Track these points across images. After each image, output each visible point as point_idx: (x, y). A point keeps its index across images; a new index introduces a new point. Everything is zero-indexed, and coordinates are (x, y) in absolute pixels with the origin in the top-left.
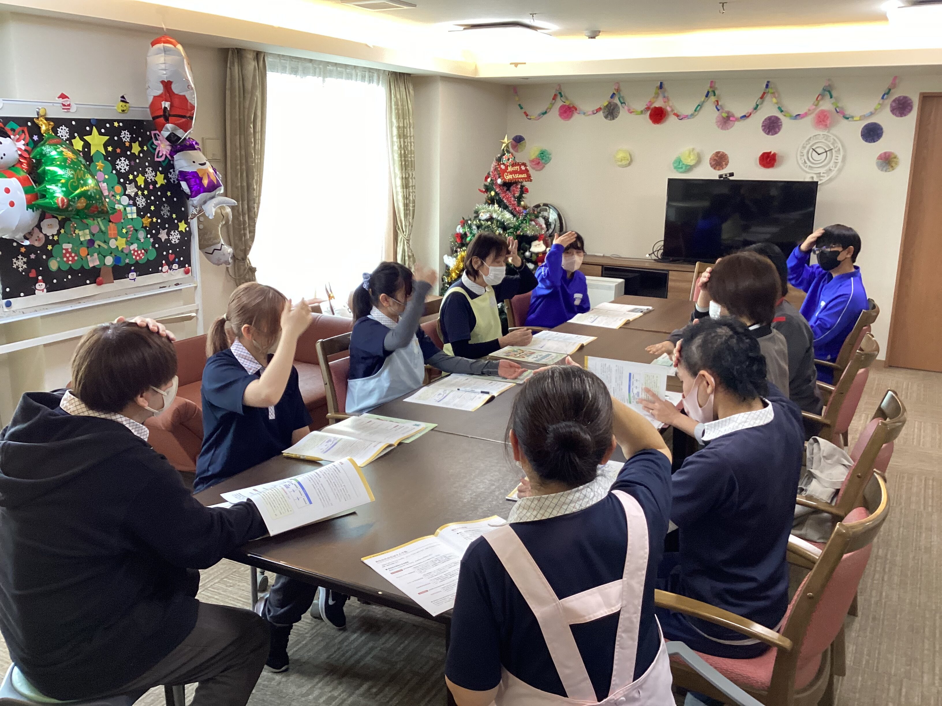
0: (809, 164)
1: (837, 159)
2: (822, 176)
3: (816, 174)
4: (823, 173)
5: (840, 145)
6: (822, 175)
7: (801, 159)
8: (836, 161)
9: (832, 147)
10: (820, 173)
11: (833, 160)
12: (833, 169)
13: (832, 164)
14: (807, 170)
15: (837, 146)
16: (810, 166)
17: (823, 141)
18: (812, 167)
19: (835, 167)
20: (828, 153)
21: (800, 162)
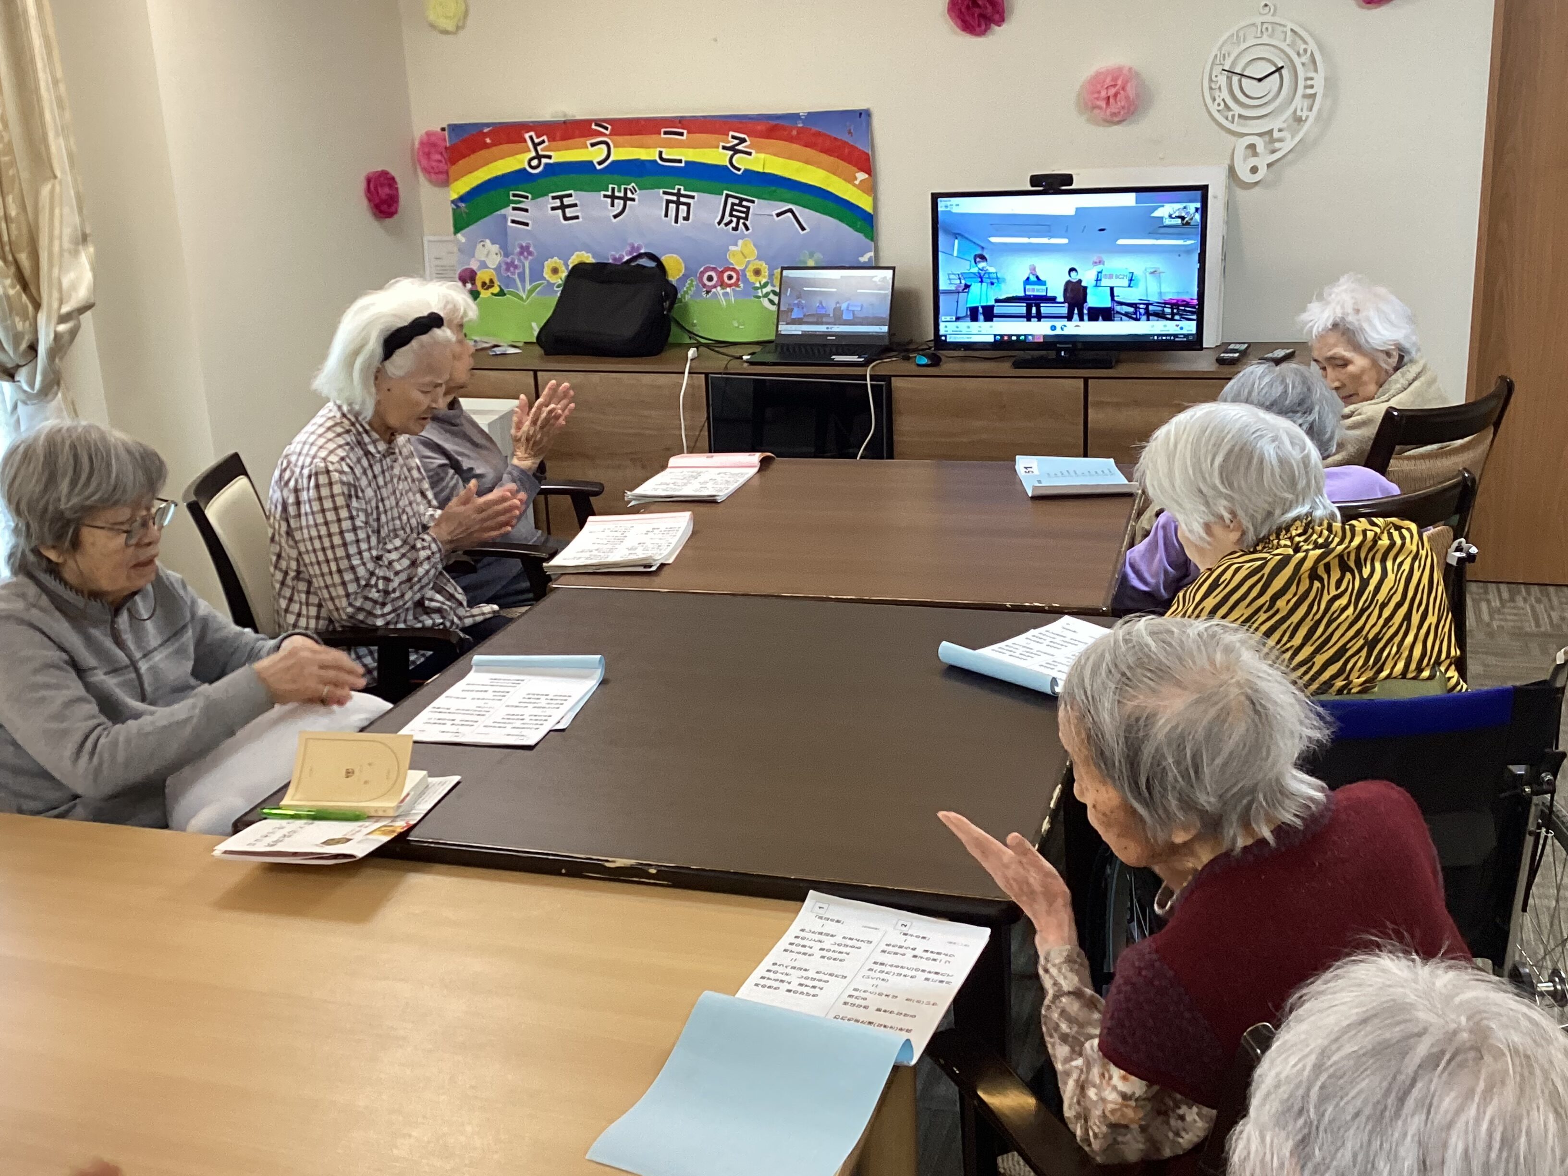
0: (1237, 110)
1: (1312, 87)
2: (1280, 140)
3: (1260, 135)
4: (1280, 130)
5: (1312, 46)
6: (1276, 135)
7: (1214, 100)
8: (1310, 91)
9: (1293, 55)
10: (1270, 132)
11: (1300, 91)
12: (1304, 114)
13: (1298, 101)
14: (1234, 127)
15: (1305, 51)
16: (1240, 116)
17: (1265, 39)
18: (1246, 118)
19: (1310, 109)
20: (1284, 71)
21: (1213, 108)
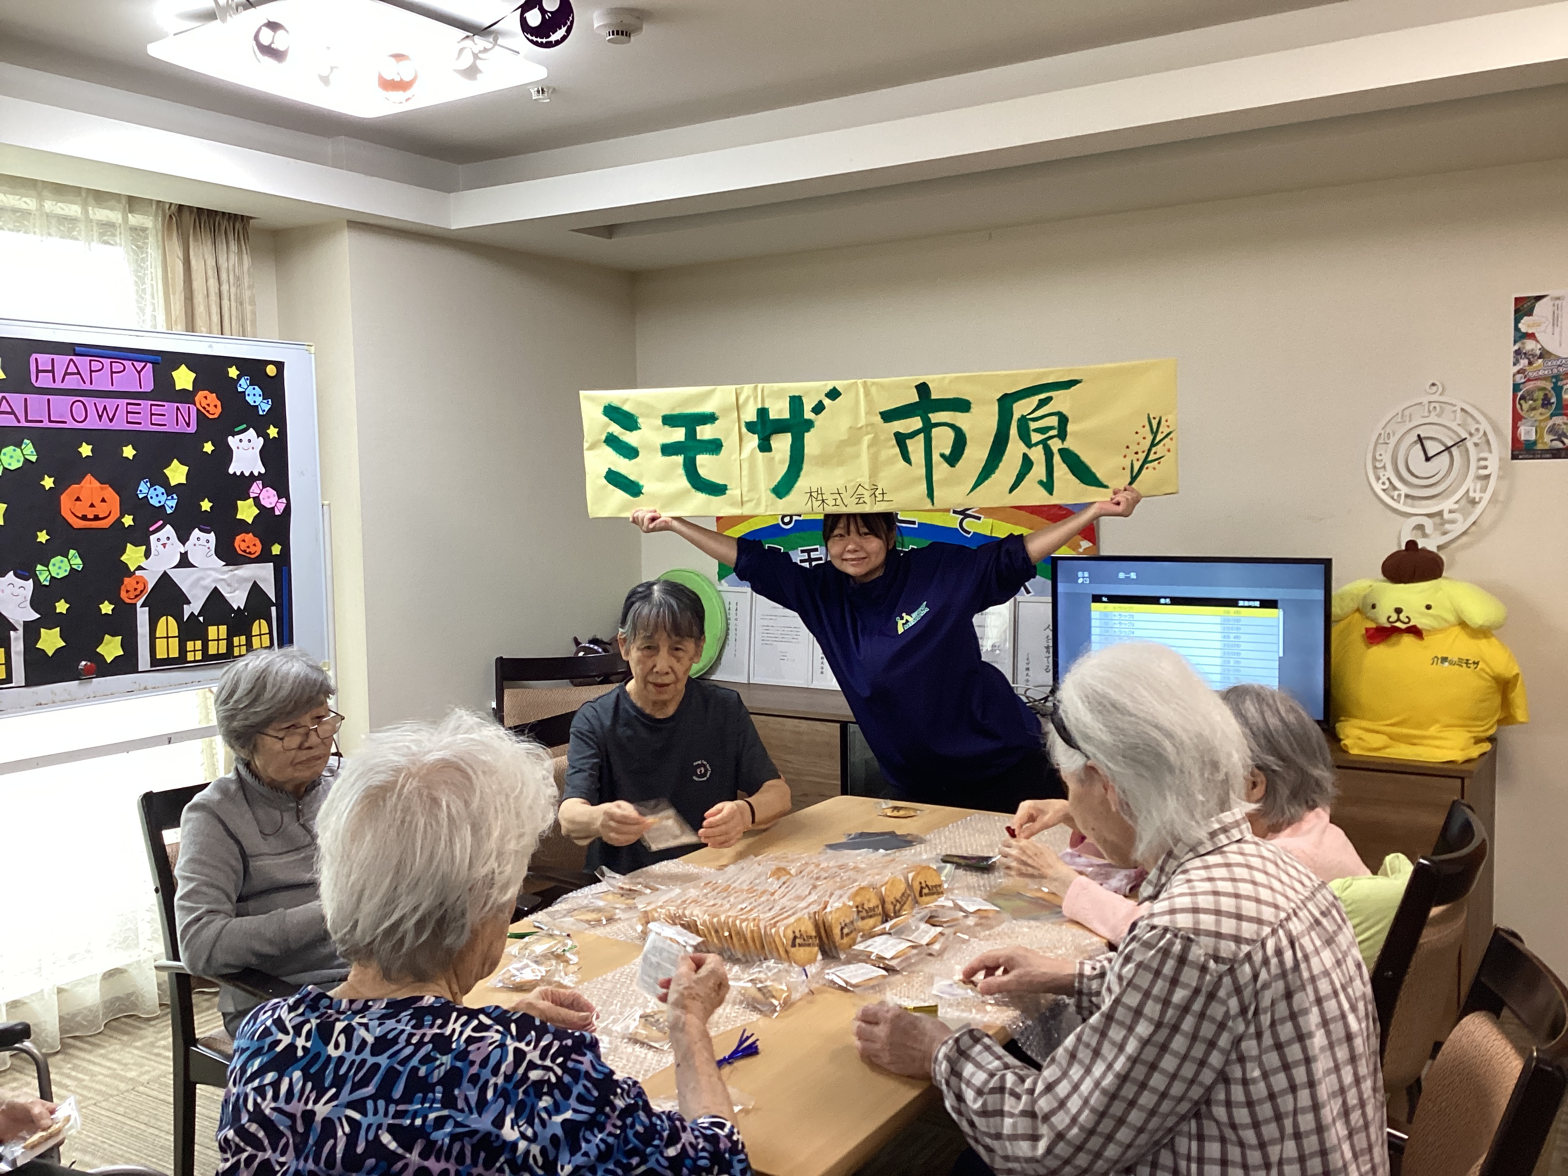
0: (1404, 490)
1: (1486, 467)
3: (1429, 516)
5: (1485, 426)
6: (1446, 516)
7: (1378, 479)
8: (1483, 472)
9: (1464, 435)
10: (1440, 514)
11: (1473, 471)
12: (1477, 496)
13: (1470, 482)
14: (1400, 507)
15: (1477, 430)
16: (1407, 496)
17: (1433, 418)
18: (1413, 498)
19: (1484, 490)
20: (1455, 450)
21: (1378, 488)
